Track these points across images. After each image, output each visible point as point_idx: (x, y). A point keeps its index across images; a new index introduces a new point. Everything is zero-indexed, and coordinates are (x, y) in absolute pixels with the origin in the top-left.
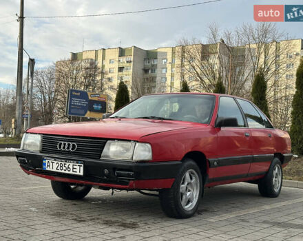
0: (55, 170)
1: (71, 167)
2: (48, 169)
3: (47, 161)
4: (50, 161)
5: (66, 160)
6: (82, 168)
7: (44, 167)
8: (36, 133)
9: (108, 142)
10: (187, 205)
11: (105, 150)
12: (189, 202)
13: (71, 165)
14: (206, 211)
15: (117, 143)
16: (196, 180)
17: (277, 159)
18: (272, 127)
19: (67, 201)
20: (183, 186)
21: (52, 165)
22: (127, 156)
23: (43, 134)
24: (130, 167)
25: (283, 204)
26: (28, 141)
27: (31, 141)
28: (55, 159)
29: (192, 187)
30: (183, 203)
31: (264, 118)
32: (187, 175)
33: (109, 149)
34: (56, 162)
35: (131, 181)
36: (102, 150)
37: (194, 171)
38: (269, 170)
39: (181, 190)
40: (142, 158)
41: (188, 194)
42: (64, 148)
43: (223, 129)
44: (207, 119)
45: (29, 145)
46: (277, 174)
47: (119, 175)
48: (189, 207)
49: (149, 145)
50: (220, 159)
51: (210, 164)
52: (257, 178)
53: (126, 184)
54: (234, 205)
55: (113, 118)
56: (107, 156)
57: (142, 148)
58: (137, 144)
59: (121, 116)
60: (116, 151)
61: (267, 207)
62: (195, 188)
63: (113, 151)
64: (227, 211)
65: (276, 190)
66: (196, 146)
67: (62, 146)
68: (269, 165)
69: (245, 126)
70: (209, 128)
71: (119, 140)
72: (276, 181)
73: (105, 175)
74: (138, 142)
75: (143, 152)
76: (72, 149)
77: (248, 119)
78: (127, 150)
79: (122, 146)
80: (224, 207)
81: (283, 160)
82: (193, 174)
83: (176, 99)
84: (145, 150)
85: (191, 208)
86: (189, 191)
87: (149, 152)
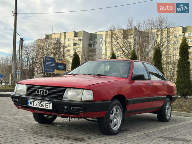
0: (35, 106)
1: (44, 104)
2: (31, 105)
3: (30, 101)
4: (32, 101)
5: (42, 100)
6: (51, 105)
7: (28, 104)
8: (24, 84)
9: (67, 89)
10: (114, 127)
11: (65, 94)
12: (115, 125)
13: (45, 103)
14: (125, 130)
15: (72, 90)
16: (120, 112)
17: (168, 99)
18: (165, 80)
19: (42, 125)
20: (112, 116)
21: (33, 103)
22: (78, 98)
23: (28, 85)
24: (80, 104)
25: (172, 126)
26: (18, 89)
27: (21, 88)
28: (35, 99)
29: (117, 116)
30: (112, 126)
31: (160, 74)
32: (114, 109)
33: (67, 94)
34: (35, 101)
35: (81, 113)
36: (63, 94)
37: (118, 107)
38: (163, 105)
39: (111, 118)
40: (87, 99)
41: (115, 120)
42: (40, 93)
43: (136, 81)
44: (126, 75)
45: (19, 91)
46: (168, 108)
47: (73, 109)
48: (115, 128)
49: (91, 91)
50: (134, 99)
51: (128, 102)
52: (156, 110)
53: (78, 114)
54: (143, 127)
55: (70, 74)
56: (66, 98)
57: (87, 93)
58: (84, 91)
59: (74, 73)
60: (72, 95)
61: (162, 128)
62: (119, 117)
63: (70, 95)
64: (138, 131)
65: (168, 118)
66: (120, 91)
67: (40, 91)
68: (164, 102)
69: (149, 79)
70: (127, 81)
71: (73, 88)
72: (168, 112)
73: (65, 109)
74: (85, 89)
75: (88, 96)
76: (45, 94)
77: (151, 75)
78: (79, 94)
79: (75, 92)
80: (137, 128)
81: (172, 99)
82: (118, 108)
83: (108, 63)
84: (89, 94)
85: (117, 129)
86: (116, 118)
87: (92, 95)
